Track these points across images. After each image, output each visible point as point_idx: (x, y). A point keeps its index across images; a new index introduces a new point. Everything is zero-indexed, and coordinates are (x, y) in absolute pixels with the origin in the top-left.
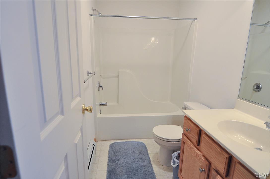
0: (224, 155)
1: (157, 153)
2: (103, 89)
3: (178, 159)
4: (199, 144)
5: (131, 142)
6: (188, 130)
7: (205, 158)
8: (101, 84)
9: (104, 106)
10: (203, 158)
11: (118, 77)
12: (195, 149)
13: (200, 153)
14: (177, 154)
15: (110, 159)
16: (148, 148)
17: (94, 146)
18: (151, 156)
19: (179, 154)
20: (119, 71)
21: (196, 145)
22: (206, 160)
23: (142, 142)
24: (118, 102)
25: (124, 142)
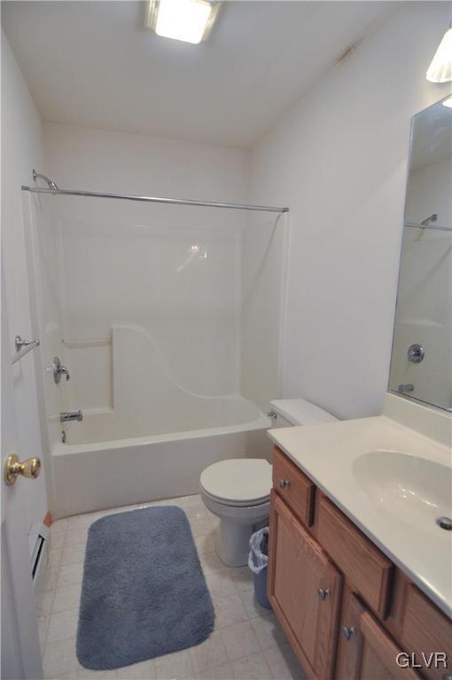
0: (376, 563)
1: (214, 533)
2: (68, 377)
3: (265, 552)
4: (312, 522)
5: (147, 509)
6: (285, 484)
7: (329, 561)
8: (65, 365)
9: (75, 422)
10: (324, 560)
11: (110, 343)
12: (304, 534)
13: (316, 546)
14: (262, 536)
15: (91, 572)
16: (190, 520)
17: (43, 540)
18: (199, 542)
19: (266, 536)
20: (112, 330)
21: (307, 525)
22: (332, 567)
23: (176, 505)
24: (112, 406)
25: (129, 513)
